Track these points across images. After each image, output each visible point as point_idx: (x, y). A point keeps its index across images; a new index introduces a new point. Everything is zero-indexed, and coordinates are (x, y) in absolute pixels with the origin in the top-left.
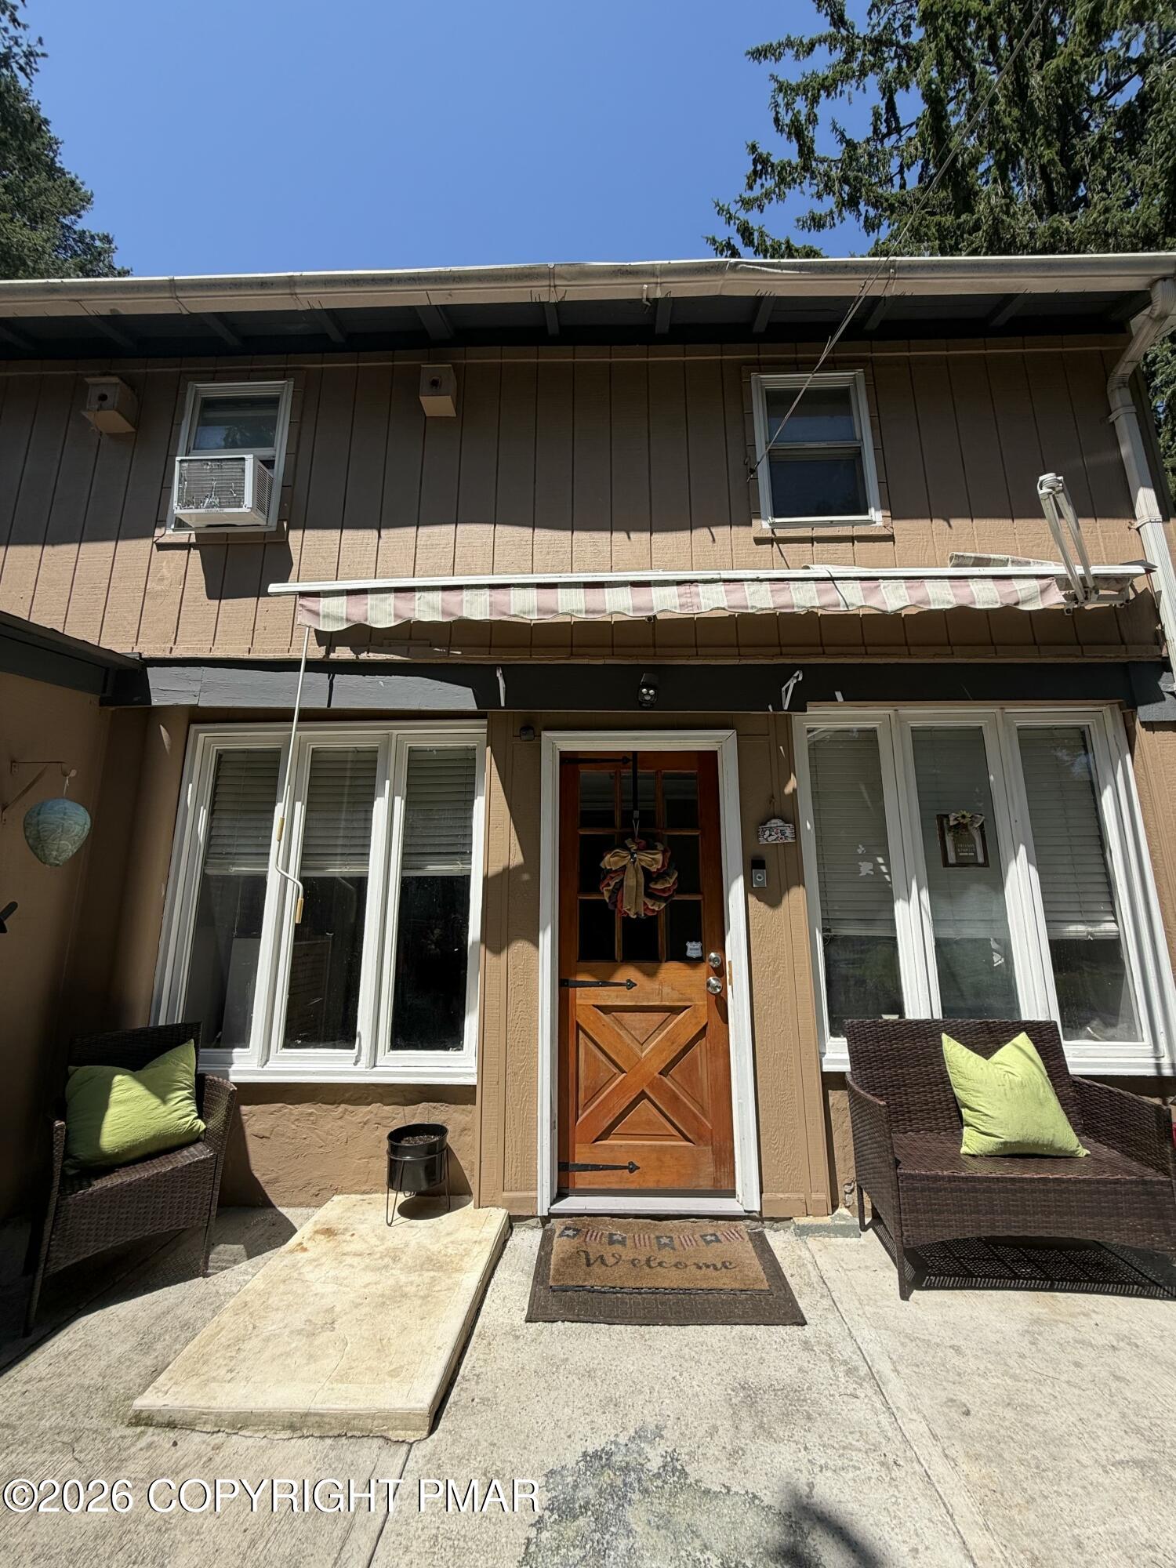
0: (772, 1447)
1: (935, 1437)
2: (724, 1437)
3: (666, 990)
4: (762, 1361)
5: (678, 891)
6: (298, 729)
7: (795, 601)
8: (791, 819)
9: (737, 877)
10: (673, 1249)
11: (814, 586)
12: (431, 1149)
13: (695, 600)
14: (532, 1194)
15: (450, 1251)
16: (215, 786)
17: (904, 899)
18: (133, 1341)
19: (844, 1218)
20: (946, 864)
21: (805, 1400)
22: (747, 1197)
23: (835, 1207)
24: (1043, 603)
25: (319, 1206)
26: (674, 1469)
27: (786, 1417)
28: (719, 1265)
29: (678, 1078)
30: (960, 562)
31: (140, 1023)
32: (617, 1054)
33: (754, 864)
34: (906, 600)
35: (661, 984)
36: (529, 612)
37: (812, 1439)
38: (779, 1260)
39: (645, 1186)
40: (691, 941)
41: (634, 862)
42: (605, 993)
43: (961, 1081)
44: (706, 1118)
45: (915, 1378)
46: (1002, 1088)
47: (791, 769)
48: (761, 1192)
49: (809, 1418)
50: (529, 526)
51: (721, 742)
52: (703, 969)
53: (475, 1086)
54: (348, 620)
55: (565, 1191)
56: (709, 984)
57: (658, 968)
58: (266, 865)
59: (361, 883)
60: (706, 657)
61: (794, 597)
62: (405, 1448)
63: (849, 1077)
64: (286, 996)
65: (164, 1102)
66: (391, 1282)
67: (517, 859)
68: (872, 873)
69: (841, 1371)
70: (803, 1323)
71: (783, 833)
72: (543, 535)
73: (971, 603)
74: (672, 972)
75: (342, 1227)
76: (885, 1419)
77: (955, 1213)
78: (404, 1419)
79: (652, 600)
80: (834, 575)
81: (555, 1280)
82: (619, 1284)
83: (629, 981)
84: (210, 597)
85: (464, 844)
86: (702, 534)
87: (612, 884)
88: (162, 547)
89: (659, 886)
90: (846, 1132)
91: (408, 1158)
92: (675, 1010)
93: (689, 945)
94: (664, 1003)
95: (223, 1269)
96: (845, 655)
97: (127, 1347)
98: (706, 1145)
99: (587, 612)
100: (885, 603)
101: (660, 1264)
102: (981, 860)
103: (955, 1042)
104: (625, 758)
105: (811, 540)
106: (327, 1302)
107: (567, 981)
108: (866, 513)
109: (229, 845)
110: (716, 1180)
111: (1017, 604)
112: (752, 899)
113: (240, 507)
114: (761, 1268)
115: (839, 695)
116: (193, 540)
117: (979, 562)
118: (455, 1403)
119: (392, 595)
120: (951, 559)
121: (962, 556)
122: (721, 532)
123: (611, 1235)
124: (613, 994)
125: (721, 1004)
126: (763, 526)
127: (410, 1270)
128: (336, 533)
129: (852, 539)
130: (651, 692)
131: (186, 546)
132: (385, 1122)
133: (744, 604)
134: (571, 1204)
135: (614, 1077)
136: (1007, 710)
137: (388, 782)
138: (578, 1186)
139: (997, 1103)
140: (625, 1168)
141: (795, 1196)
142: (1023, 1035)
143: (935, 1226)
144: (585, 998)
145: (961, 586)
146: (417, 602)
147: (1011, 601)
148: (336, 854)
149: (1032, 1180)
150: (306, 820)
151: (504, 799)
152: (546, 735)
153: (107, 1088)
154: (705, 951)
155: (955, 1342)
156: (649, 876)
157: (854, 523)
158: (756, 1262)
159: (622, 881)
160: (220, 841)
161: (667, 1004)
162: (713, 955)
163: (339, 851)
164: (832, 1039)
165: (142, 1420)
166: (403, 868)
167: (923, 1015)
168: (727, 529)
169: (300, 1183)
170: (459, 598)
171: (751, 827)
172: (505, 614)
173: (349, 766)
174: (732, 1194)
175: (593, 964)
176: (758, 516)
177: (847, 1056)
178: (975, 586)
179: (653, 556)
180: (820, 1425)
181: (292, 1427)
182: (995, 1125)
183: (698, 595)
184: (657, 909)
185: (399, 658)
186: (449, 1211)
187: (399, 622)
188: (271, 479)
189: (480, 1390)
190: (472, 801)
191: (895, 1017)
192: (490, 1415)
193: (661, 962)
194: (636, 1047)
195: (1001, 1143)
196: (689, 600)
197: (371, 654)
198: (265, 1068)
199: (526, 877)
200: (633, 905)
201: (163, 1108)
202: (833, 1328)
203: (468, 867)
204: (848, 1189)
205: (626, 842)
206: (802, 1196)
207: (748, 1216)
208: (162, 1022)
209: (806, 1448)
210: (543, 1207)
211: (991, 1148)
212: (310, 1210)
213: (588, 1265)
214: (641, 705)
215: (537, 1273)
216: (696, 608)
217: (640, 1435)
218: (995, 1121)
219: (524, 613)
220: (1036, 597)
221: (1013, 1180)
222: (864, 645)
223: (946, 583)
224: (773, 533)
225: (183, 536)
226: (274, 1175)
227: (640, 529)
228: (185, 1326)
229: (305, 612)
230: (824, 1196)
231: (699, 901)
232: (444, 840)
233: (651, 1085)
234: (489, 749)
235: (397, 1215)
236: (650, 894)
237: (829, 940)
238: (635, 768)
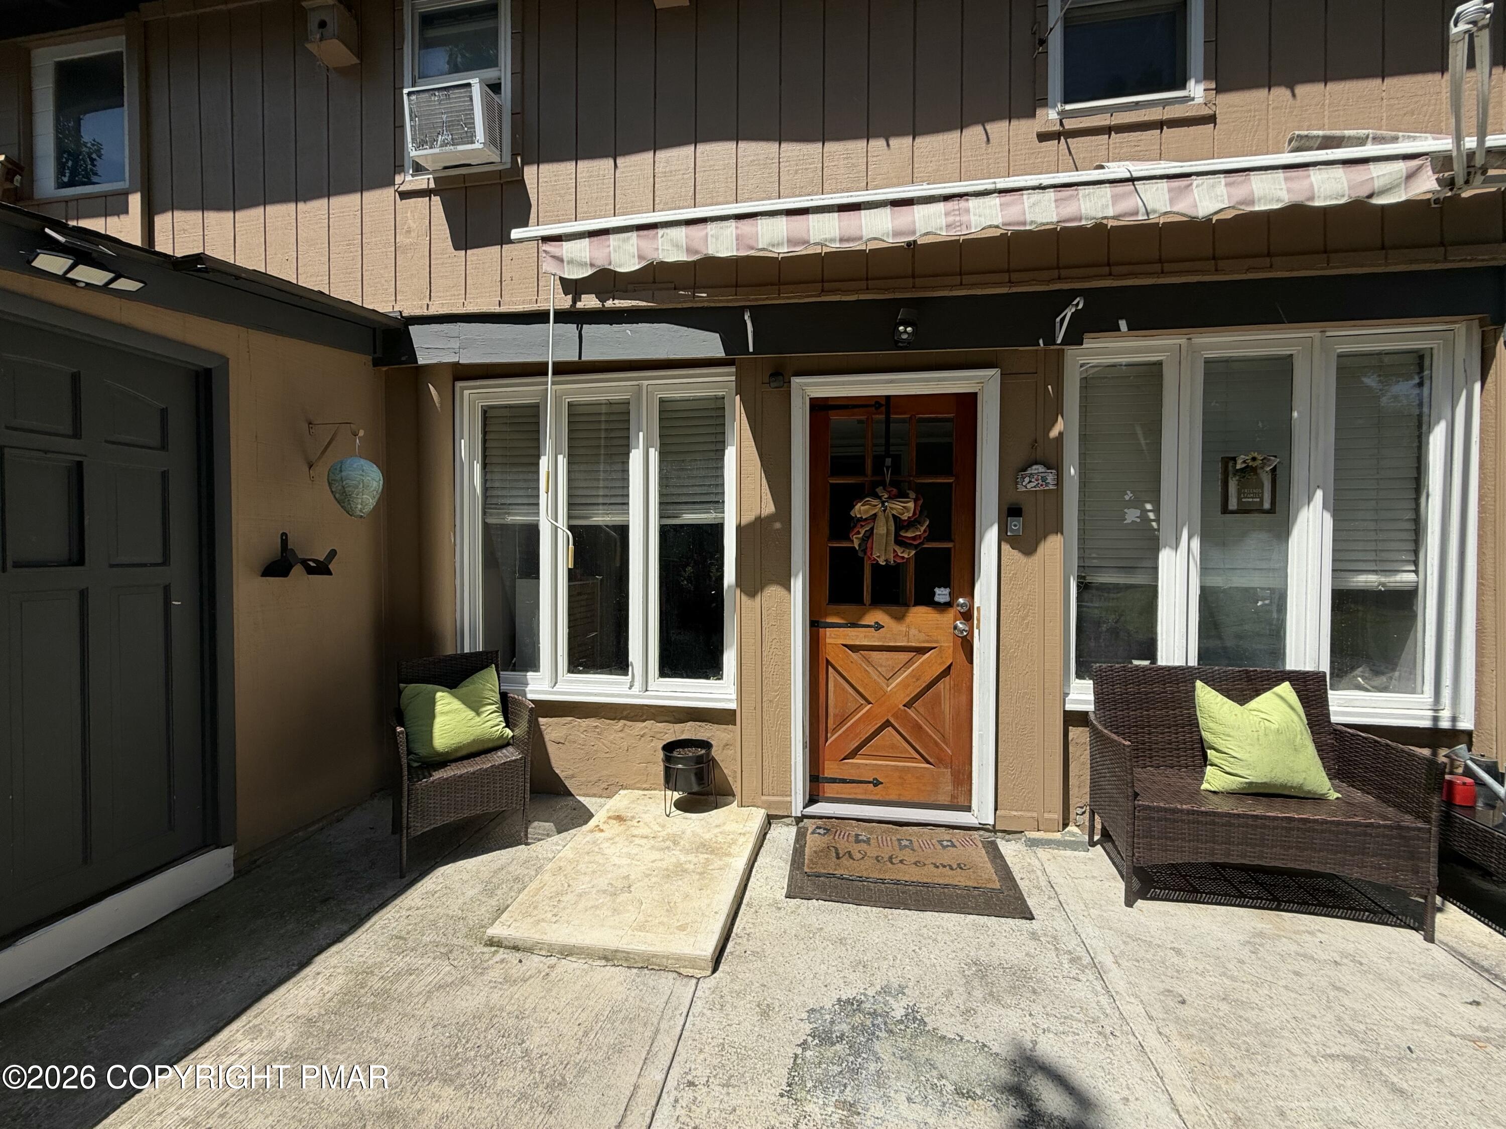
0: (1002, 1011)
1: (1151, 1018)
2: (959, 999)
3: (913, 631)
4: (992, 945)
5: (929, 539)
6: (553, 383)
7: (1083, 211)
8: (1055, 465)
9: (992, 525)
10: (913, 850)
11: (1108, 190)
12: (699, 760)
13: (964, 218)
14: (788, 799)
15: (720, 839)
16: (484, 441)
17: (1171, 547)
18: (479, 887)
19: (1074, 835)
20: (1225, 510)
21: (1031, 978)
22: (981, 807)
23: (1065, 825)
24: (1406, 193)
25: (609, 797)
26: (915, 1019)
27: (1013, 990)
28: (955, 866)
29: (921, 710)
30: (1302, 143)
31: (450, 651)
32: (865, 688)
33: (1010, 512)
34: (1223, 201)
35: (908, 626)
36: (778, 244)
37: (1036, 1009)
38: (1010, 865)
39: (887, 798)
40: (940, 587)
41: (885, 511)
42: (854, 634)
43: (1211, 725)
44: (946, 745)
45: (1135, 970)
46: (1256, 734)
47: (1059, 410)
48: (996, 809)
49: (1034, 992)
50: (775, 140)
51: (983, 384)
52: (950, 615)
53: (735, 711)
54: (592, 265)
55: (815, 798)
56: (955, 628)
57: (906, 612)
58: (538, 514)
59: (623, 531)
60: (974, 285)
61: (1083, 206)
62: (694, 981)
63: (1092, 717)
64: (566, 631)
65: (478, 714)
66: (674, 860)
67: (769, 508)
68: (1138, 520)
69: (1065, 959)
70: (1031, 918)
71: (1044, 479)
72: (791, 149)
73: (1308, 200)
74: (920, 615)
75: (629, 815)
76: (1104, 1000)
77: (1190, 841)
78: (693, 962)
79: (914, 222)
80: (1135, 174)
81: (808, 867)
82: (865, 874)
83: (877, 623)
84: (456, 248)
85: (717, 494)
86: (975, 133)
87: (863, 532)
88: (405, 195)
89: (909, 534)
90: (1083, 764)
91: (680, 766)
92: (921, 651)
93: (937, 591)
94: (910, 644)
95: (540, 840)
96: (1135, 275)
97: (476, 891)
98: (946, 768)
99: (842, 240)
100: (1196, 206)
101: (901, 862)
102: (1267, 506)
103: (1209, 688)
104: (877, 402)
105: (1108, 130)
106: (624, 871)
107: (818, 622)
108: (1184, 87)
109: (503, 496)
110: (953, 797)
111: (1370, 196)
112: (1006, 547)
113: (473, 142)
114: (993, 871)
115: (1123, 324)
116: (432, 185)
117: (1329, 143)
118: (731, 953)
119: (634, 235)
120: (1290, 141)
121: (1307, 136)
122: (997, 129)
123: (857, 835)
124: (862, 635)
125: (967, 646)
126: (1049, 117)
127: (688, 852)
128: (569, 166)
129: (1160, 125)
130: (909, 329)
131: (427, 193)
132: (658, 736)
133: (1021, 219)
134: (819, 808)
135: (861, 707)
136: (1328, 334)
137: (641, 434)
138: (826, 795)
139: (1247, 748)
140: (869, 782)
141: (1029, 814)
142: (1286, 685)
143: (1167, 850)
144: (834, 638)
145: (1298, 178)
146: (660, 240)
147: (1362, 192)
148: (598, 504)
149: (1275, 818)
150: (569, 472)
151: (755, 449)
152: (796, 381)
153: (433, 702)
154: (953, 596)
155: (1176, 945)
156: (900, 525)
157: (1165, 103)
158: (989, 865)
159: (872, 529)
160: (495, 493)
161: (914, 644)
162: (961, 600)
163: (601, 500)
164: (1078, 681)
165: (494, 943)
166: (661, 517)
167: (1179, 662)
168: (1004, 124)
169: (594, 778)
170: (703, 233)
172: (752, 248)
173: (603, 418)
174: (968, 809)
175: (843, 607)
176: (1044, 102)
177: (1091, 697)
178: (1316, 176)
179: (916, 166)
180: (1044, 998)
181: (606, 958)
182: (1242, 767)
183: (968, 211)
184: (906, 556)
185: (644, 304)
186: (716, 808)
187: (643, 264)
188: (500, 106)
189: (751, 946)
190: (723, 451)
191: (1146, 663)
192: (760, 964)
193: (909, 606)
194: (882, 682)
195: (1246, 783)
196: (958, 218)
197: (616, 301)
198: (555, 689)
199: (778, 525)
200: (883, 552)
201: (478, 719)
202: (1059, 924)
203: (720, 515)
204: (1080, 811)
205: (877, 490)
206: (1035, 815)
207: (982, 828)
208: (467, 650)
209: (1030, 1015)
210: (797, 808)
211: (1234, 787)
212: (602, 800)
213: (838, 858)
214: (896, 344)
215: (793, 862)
216: (964, 227)
217: (885, 990)
218: (1241, 763)
219: (773, 246)
220: (1398, 185)
221: (1256, 817)
222: (1160, 261)
223: (1280, 175)
224: (1061, 124)
225: (423, 182)
226: (570, 772)
227: (900, 133)
228: (517, 879)
229: (549, 259)
230: (1056, 816)
231: (949, 549)
232: (698, 490)
233: (895, 716)
234: (738, 397)
235: (673, 809)
236: (899, 541)
237: (1083, 587)
238: (888, 414)
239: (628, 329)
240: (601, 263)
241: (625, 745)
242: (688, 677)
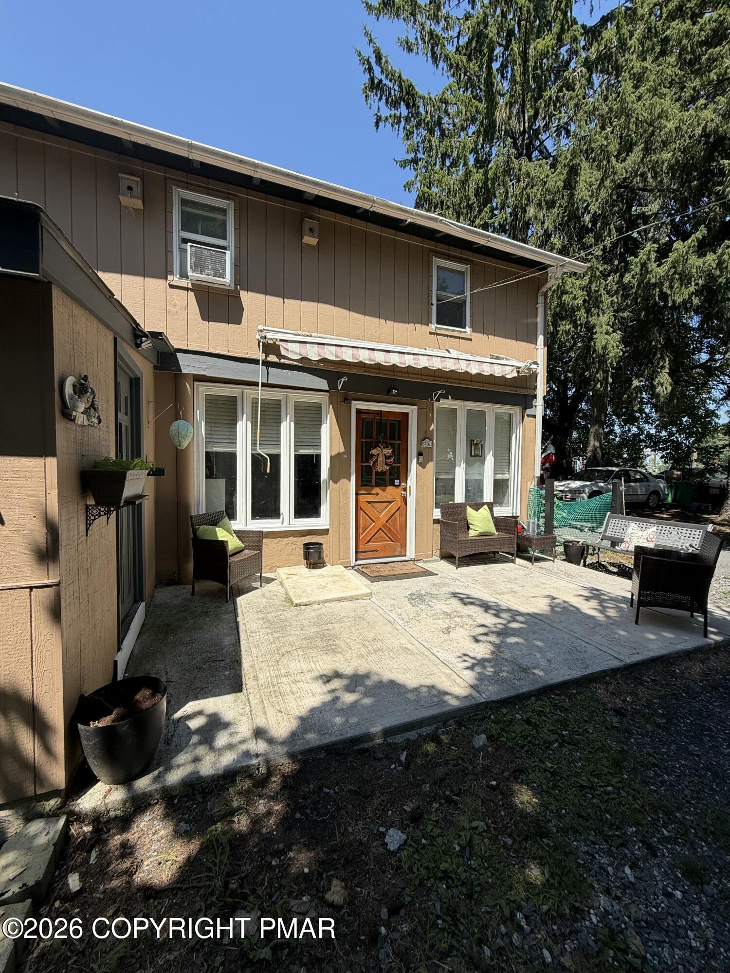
0: (443, 588)
2: (434, 589)
3: (388, 496)
4: (433, 580)
5: (394, 463)
8: (431, 440)
9: (414, 459)
11: (453, 361)
12: (319, 548)
14: (350, 560)
16: (205, 411)
17: (458, 467)
19: (436, 558)
20: (471, 456)
22: (411, 553)
23: (433, 556)
26: (428, 593)
27: (444, 585)
28: (409, 569)
29: (391, 523)
30: (492, 357)
32: (373, 517)
33: (420, 454)
34: (478, 370)
35: (387, 494)
37: (450, 587)
38: (422, 566)
39: (380, 556)
41: (382, 452)
42: (369, 497)
43: (470, 518)
44: (399, 535)
46: (481, 519)
47: (432, 422)
48: (415, 554)
51: (412, 411)
52: (400, 489)
53: (329, 529)
54: (300, 355)
55: (359, 559)
56: (401, 493)
57: (386, 488)
58: (236, 448)
60: (412, 378)
61: (447, 364)
63: (440, 520)
65: (233, 537)
67: (342, 450)
68: (450, 458)
69: (449, 579)
70: (438, 575)
71: (428, 444)
73: (494, 373)
74: (390, 489)
76: (463, 583)
78: (366, 595)
79: (406, 360)
80: (459, 357)
81: (370, 575)
82: (389, 574)
83: (377, 493)
84: (203, 319)
85: (318, 442)
86: (412, 325)
87: (374, 460)
88: (172, 286)
89: (389, 461)
90: (438, 535)
92: (390, 502)
93: (395, 481)
96: (454, 383)
98: (399, 542)
100: (472, 370)
102: (480, 455)
103: (469, 508)
104: (377, 412)
105: (447, 336)
107: (358, 493)
108: (464, 328)
109: (217, 439)
110: (400, 552)
111: (505, 375)
112: (418, 466)
113: (224, 278)
114: (420, 568)
115: (450, 397)
116: (190, 286)
117: (497, 358)
119: (316, 345)
120: (489, 355)
121: (493, 355)
122: (418, 326)
124: (372, 497)
125: (405, 500)
126: (432, 327)
129: (460, 338)
130: (396, 391)
131: (187, 289)
133: (433, 365)
134: (359, 562)
135: (371, 524)
136: (494, 407)
137: (287, 415)
138: (362, 557)
139: (479, 523)
140: (374, 551)
141: (424, 556)
142: (485, 506)
144: (362, 498)
145: (492, 367)
146: (325, 350)
147: (504, 373)
150: (251, 429)
151: (337, 426)
152: (353, 402)
154: (401, 483)
156: (387, 457)
157: (461, 332)
159: (377, 459)
161: (388, 500)
162: (403, 484)
164: (436, 509)
166: (295, 451)
167: (460, 501)
168: (420, 325)
170: (340, 351)
171: (420, 441)
174: (405, 555)
175: (366, 487)
176: (431, 322)
177: (440, 514)
178: (495, 367)
179: (394, 332)
183: (420, 359)
184: (387, 469)
185: (298, 364)
186: (322, 567)
191: (454, 502)
193: (387, 486)
194: (378, 514)
195: (478, 533)
198: (247, 526)
200: (381, 467)
201: (233, 539)
202: (444, 575)
203: (319, 451)
204: (436, 551)
205: (379, 445)
206: (426, 554)
207: (411, 560)
210: (353, 563)
211: (476, 534)
213: (376, 572)
215: (363, 576)
216: (419, 365)
217: (416, 591)
218: (478, 527)
220: (510, 373)
221: (481, 540)
223: (489, 365)
224: (436, 330)
225: (184, 283)
227: (389, 319)
230: (430, 553)
231: (399, 467)
232: (312, 440)
233: (383, 526)
234: (331, 405)
235: (307, 569)
236: (386, 464)
237: (437, 479)
238: (381, 417)
239: (289, 373)
240: (304, 355)
241: (279, 549)
242: (306, 517)
